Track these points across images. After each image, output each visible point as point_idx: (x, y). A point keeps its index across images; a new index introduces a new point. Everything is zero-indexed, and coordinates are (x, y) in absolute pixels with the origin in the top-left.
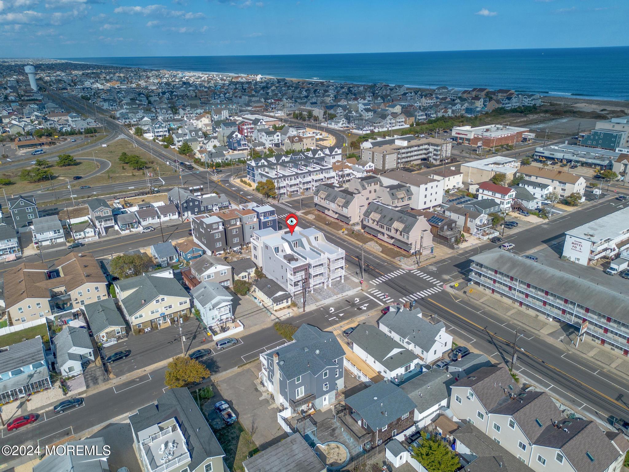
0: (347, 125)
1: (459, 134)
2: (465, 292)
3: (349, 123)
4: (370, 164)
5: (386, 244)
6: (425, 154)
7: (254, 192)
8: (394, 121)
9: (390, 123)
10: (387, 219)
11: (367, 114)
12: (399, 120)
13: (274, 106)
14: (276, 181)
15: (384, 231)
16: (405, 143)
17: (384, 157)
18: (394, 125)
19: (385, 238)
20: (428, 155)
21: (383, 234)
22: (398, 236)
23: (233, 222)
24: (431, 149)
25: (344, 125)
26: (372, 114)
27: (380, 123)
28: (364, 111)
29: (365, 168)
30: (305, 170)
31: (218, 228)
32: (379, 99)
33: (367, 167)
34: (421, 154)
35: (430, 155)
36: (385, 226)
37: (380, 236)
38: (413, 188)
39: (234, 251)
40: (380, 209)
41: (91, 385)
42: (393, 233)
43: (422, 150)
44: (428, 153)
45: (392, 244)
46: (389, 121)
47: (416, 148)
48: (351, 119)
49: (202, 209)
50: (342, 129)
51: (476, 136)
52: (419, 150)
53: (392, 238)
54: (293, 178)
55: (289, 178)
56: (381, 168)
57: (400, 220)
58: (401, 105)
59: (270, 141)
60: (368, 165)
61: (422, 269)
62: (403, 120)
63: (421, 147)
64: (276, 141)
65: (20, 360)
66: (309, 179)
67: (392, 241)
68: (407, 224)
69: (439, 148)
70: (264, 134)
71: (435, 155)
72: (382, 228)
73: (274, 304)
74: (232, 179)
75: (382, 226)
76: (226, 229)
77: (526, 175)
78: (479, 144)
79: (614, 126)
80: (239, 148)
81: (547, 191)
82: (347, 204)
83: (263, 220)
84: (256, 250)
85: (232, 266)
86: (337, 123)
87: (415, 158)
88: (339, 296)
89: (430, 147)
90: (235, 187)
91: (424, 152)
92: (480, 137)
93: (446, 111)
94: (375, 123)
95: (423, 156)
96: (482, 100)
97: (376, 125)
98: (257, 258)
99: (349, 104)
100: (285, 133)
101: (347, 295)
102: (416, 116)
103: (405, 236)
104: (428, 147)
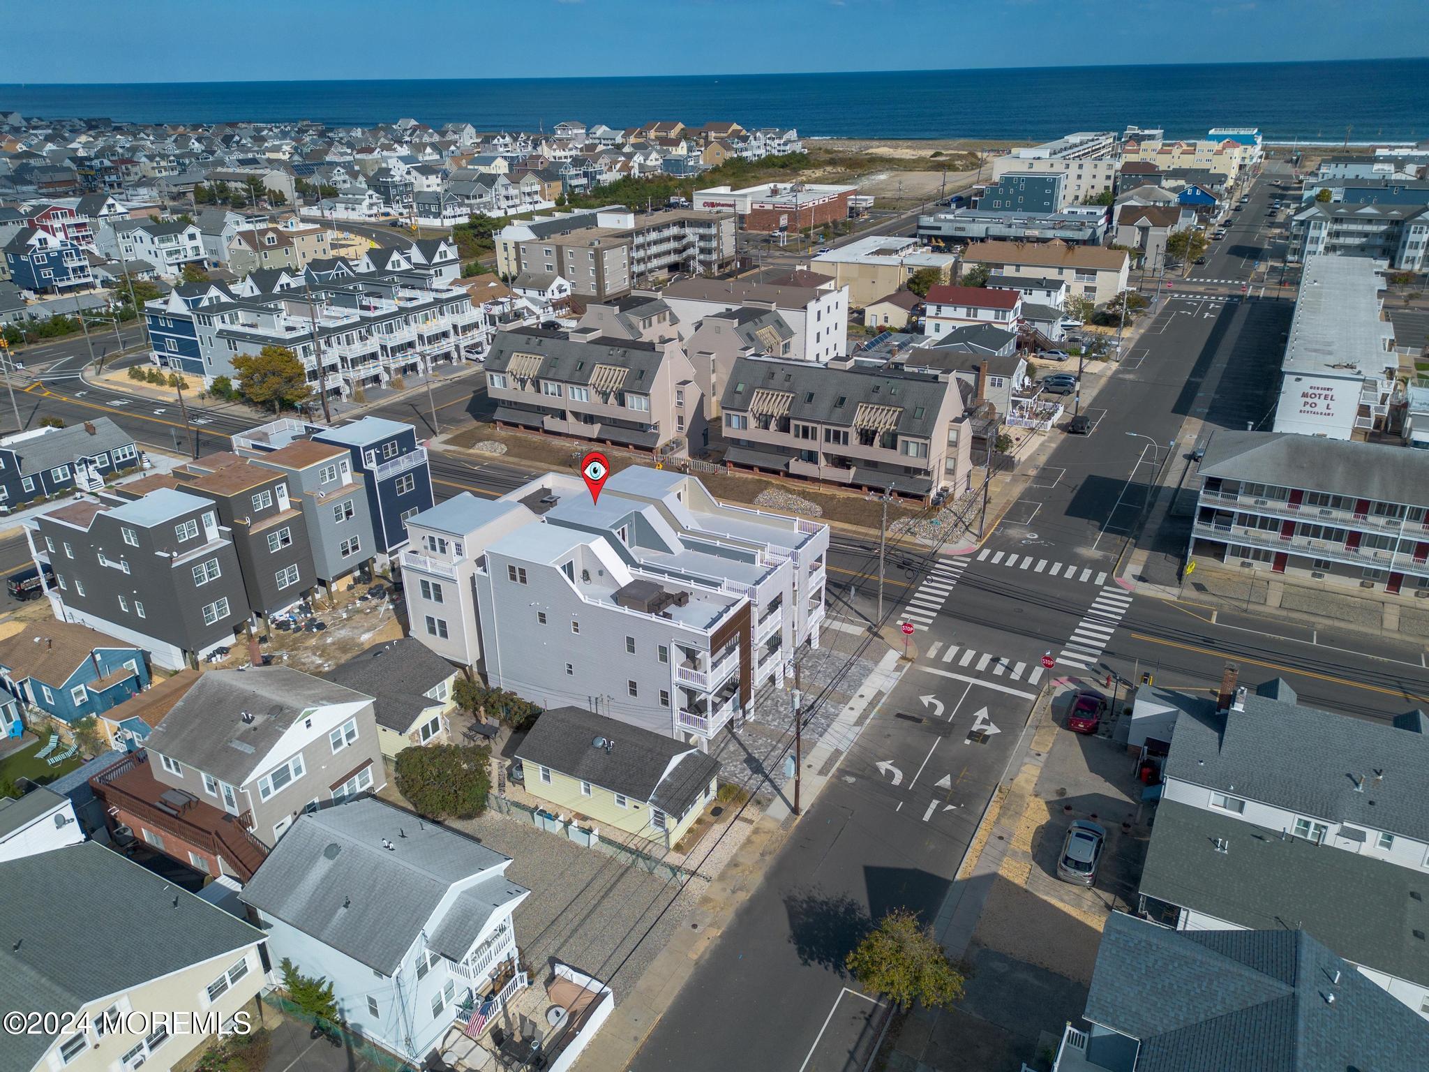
0: (384, 210)
1: (713, 205)
2: (1200, 587)
3: (387, 202)
4: (559, 281)
5: (824, 490)
6: (678, 251)
7: (209, 403)
8: (515, 192)
9: (507, 198)
10: (823, 405)
11: (426, 182)
12: (528, 189)
13: (114, 178)
14: (299, 349)
15: (818, 445)
16: (628, 222)
17: (598, 257)
18: (517, 201)
19: (824, 470)
20: (684, 255)
21: (811, 457)
22: (876, 452)
23: (261, 502)
24: (691, 234)
25: (375, 210)
26: (439, 181)
27: (481, 196)
28: (414, 173)
29: (549, 295)
30: (387, 306)
31: (202, 539)
32: (429, 150)
33: (553, 294)
34: (668, 253)
35: (691, 251)
36: (821, 430)
37: (797, 466)
38: (789, 316)
39: (283, 625)
40: (780, 375)
42: (854, 448)
43: (668, 239)
44: (684, 249)
45: (852, 486)
46: (503, 192)
47: (654, 236)
48: (393, 192)
49: (28, 484)
50: (373, 219)
51: (756, 206)
52: (662, 241)
53: (842, 462)
54: (355, 334)
55: (343, 337)
56: (593, 292)
57: (875, 397)
58: (505, 158)
59: (170, 254)
60: (554, 286)
61: (994, 544)
62: (537, 188)
63: (667, 233)
64: (190, 253)
66: (405, 334)
67: (849, 475)
68: (909, 405)
69: (713, 231)
70: (140, 233)
71: (702, 251)
72: (805, 435)
73: (671, 822)
74: (90, 375)
75: (805, 430)
76: (238, 537)
77: (989, 265)
78: (784, 221)
79: (1031, 165)
80: (61, 285)
81: (1060, 297)
82: (640, 381)
83: (379, 477)
84: (439, 598)
85: (369, 692)
86: (352, 204)
87: (655, 263)
88: (859, 704)
89: (688, 231)
90: (118, 396)
91: (673, 245)
92: (770, 207)
93: (626, 167)
94: (468, 197)
95: (673, 258)
96: (683, 144)
97: (472, 201)
98: (444, 634)
99: (357, 162)
100: (213, 230)
101: (880, 694)
102: (563, 178)
103: (912, 450)
104: (682, 231)
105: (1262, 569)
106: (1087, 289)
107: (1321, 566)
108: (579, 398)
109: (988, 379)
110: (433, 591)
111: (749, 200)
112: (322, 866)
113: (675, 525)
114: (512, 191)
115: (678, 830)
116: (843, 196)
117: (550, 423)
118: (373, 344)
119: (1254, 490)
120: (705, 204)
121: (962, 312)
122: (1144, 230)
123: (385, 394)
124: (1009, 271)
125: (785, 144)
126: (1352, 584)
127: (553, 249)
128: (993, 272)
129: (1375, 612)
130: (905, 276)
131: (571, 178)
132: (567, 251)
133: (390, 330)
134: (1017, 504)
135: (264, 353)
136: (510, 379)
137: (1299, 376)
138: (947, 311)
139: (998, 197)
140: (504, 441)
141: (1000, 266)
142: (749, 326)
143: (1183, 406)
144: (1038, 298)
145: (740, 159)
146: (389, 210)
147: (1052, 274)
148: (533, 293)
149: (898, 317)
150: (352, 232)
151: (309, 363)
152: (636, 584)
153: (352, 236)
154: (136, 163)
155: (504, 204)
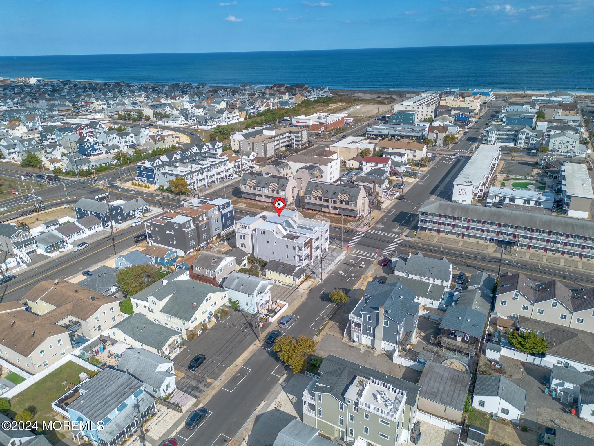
0: (186, 122)
1: (299, 122)
2: (419, 238)
3: (187, 120)
4: (253, 153)
5: (331, 215)
6: (288, 141)
7: (158, 192)
8: (231, 116)
9: (228, 118)
10: (330, 194)
11: (198, 111)
12: (235, 115)
15: (329, 204)
16: (273, 133)
17: (265, 146)
18: (231, 119)
19: (331, 210)
20: (291, 142)
21: (328, 207)
22: (344, 206)
23: (201, 219)
24: (293, 136)
25: (183, 123)
26: (203, 110)
27: (219, 118)
28: (194, 108)
29: (250, 157)
30: (206, 164)
31: (190, 227)
32: (195, 96)
34: (285, 142)
35: (293, 141)
36: (330, 200)
37: (324, 209)
38: (322, 167)
40: (319, 186)
41: (197, 394)
42: (338, 205)
43: (285, 138)
44: (291, 140)
45: (338, 214)
46: (227, 116)
47: (281, 137)
48: (189, 116)
49: (125, 215)
50: (182, 126)
51: (313, 123)
52: (283, 138)
53: (336, 208)
54: (199, 172)
55: (196, 174)
56: (263, 156)
57: (343, 192)
58: (225, 101)
59: (125, 142)
60: (252, 155)
61: (372, 229)
62: (238, 114)
63: (285, 136)
64: (131, 142)
65: (117, 394)
66: (213, 172)
67: (337, 212)
68: (351, 194)
69: (300, 135)
71: (296, 141)
72: (326, 201)
73: (296, 280)
74: (118, 184)
75: (326, 200)
76: (197, 226)
77: (384, 148)
78: (322, 129)
79: (406, 108)
80: (94, 154)
81: (405, 158)
82: (283, 187)
83: (223, 213)
84: (244, 239)
85: (234, 256)
86: (175, 121)
87: (281, 145)
88: (336, 262)
89: (292, 134)
90: (132, 191)
91: (287, 139)
92: (318, 123)
93: (268, 105)
94: (215, 118)
95: (287, 143)
96: (287, 94)
97: (217, 120)
98: (245, 247)
99: (173, 103)
100: (137, 134)
101: (341, 260)
102: (246, 110)
103: (352, 205)
104: (290, 135)
105: (434, 233)
106: (413, 155)
107: (447, 232)
108: (266, 192)
109: (377, 185)
110: (243, 237)
111: (311, 121)
112: (237, 281)
113: (295, 223)
114: (230, 116)
115: (298, 282)
116: (343, 119)
117: (258, 198)
118: (204, 175)
119: (432, 214)
120: (297, 122)
121: (373, 164)
122: (437, 134)
123: (208, 190)
124: (390, 150)
125: (324, 93)
126: (454, 237)
127: (251, 143)
128: (386, 150)
129: (457, 242)
130: (359, 151)
131: (249, 110)
132: (255, 144)
133: (208, 171)
134: (380, 219)
135: (176, 179)
136: (247, 186)
137: (458, 185)
138: (369, 164)
139: (395, 119)
140: (245, 203)
141: (388, 148)
142: (311, 171)
143: (432, 193)
144: (398, 159)
145: (308, 100)
146: (187, 122)
147: (402, 151)
148: (245, 157)
149: (356, 164)
150: (178, 131)
151: (189, 181)
152: (288, 234)
153: (178, 133)
154: (92, 103)
155: (227, 120)
